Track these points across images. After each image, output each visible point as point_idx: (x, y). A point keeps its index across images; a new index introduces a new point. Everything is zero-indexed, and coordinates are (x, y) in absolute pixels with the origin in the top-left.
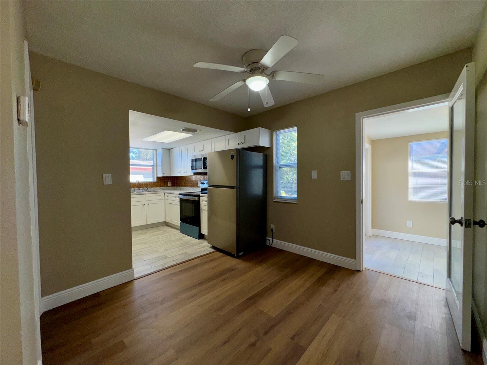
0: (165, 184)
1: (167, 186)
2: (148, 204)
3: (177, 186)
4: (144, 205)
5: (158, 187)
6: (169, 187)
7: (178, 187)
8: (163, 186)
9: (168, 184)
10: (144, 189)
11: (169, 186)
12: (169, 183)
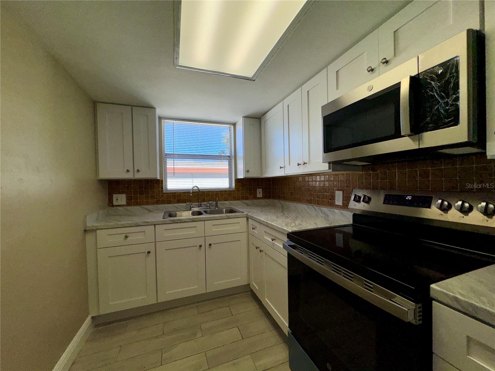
0: (251, 194)
1: (255, 197)
2: (210, 245)
3: (274, 197)
4: (201, 246)
5: (238, 199)
6: (258, 200)
7: (276, 201)
8: (247, 199)
9: (256, 193)
10: (211, 204)
11: (259, 198)
12: (259, 193)
